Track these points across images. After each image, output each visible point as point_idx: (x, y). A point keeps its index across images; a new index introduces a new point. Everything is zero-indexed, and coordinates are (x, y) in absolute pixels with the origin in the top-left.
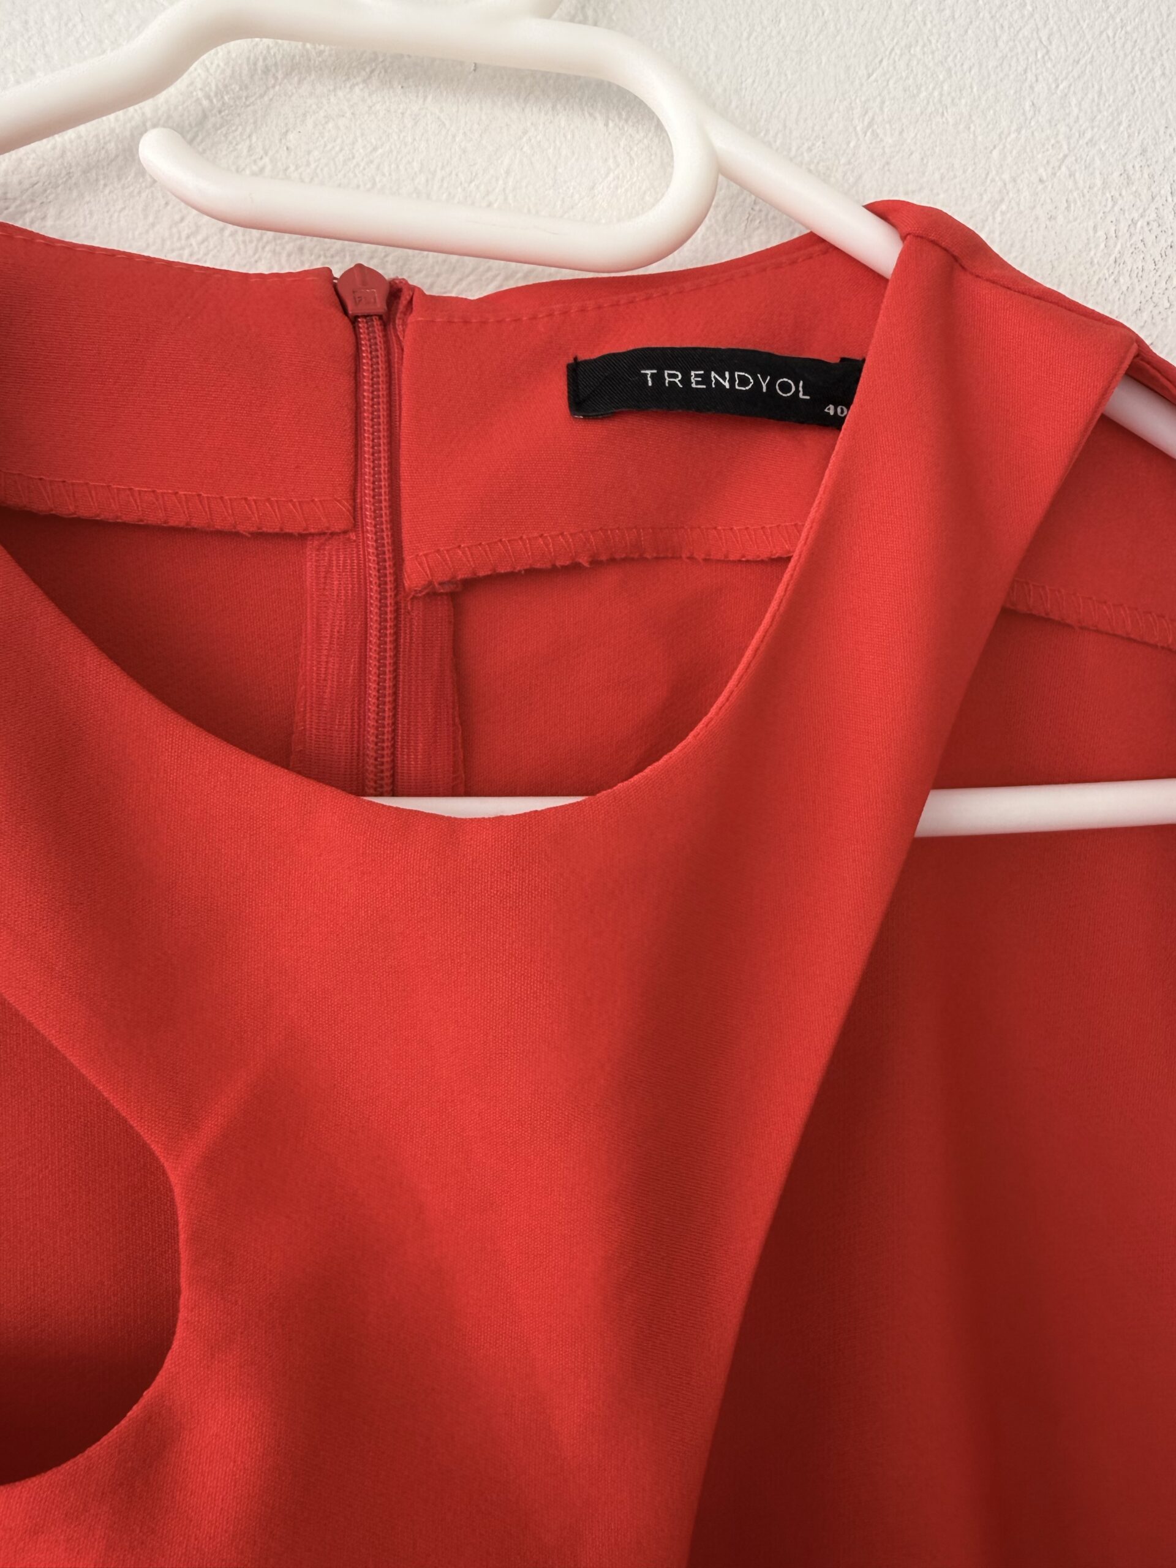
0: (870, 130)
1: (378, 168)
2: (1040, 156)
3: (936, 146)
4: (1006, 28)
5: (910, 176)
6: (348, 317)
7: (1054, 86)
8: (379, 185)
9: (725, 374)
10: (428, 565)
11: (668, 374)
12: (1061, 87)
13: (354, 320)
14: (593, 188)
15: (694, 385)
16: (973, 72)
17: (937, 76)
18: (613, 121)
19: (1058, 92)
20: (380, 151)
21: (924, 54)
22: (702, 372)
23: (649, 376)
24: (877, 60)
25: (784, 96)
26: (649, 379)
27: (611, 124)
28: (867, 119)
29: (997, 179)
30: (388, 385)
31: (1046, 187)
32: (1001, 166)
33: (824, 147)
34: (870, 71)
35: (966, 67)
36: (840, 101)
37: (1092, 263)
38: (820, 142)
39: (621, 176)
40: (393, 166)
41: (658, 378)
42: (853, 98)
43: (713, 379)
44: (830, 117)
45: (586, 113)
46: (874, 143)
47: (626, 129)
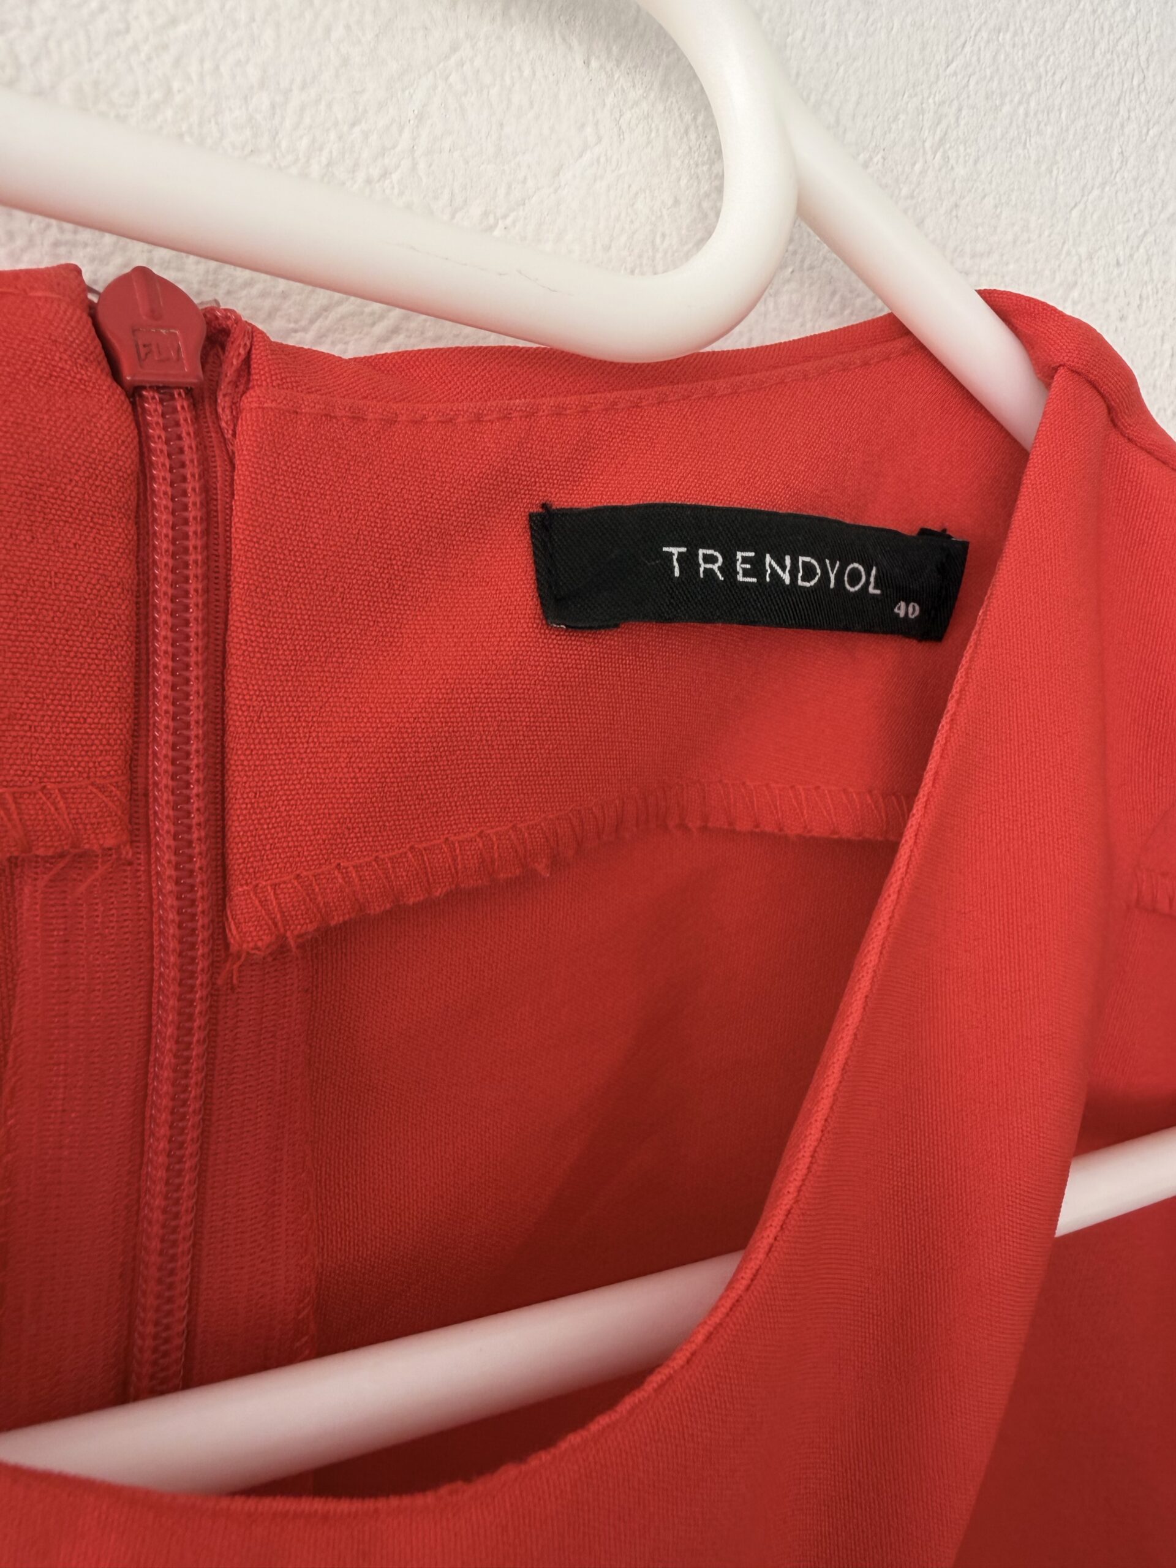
0: (941, 150)
1: (177, 62)
2: (1120, 228)
3: (1013, 190)
4: (1106, 31)
5: (980, 230)
6: (122, 387)
7: (1144, 131)
8: (178, 99)
9: (784, 560)
10: (279, 904)
11: (705, 556)
12: (1151, 133)
13: (134, 394)
14: (557, 173)
15: (740, 578)
16: (1064, 88)
17: (1025, 85)
18: (598, 57)
19: (1148, 139)
20: (182, 28)
21: (1014, 46)
22: (752, 554)
23: (675, 558)
24: (960, 42)
25: (841, 70)
26: (676, 564)
27: (594, 64)
28: (939, 133)
29: (1073, 252)
30: (204, 525)
31: (1122, 273)
32: (1080, 234)
33: (883, 165)
34: (950, 58)
35: (1057, 78)
36: (910, 96)
37: (1154, 387)
38: (879, 156)
39: (603, 160)
40: (208, 65)
41: (688, 561)
42: (926, 95)
43: (768, 568)
44: (896, 119)
45: (557, 33)
46: (944, 170)
47: (616, 76)
